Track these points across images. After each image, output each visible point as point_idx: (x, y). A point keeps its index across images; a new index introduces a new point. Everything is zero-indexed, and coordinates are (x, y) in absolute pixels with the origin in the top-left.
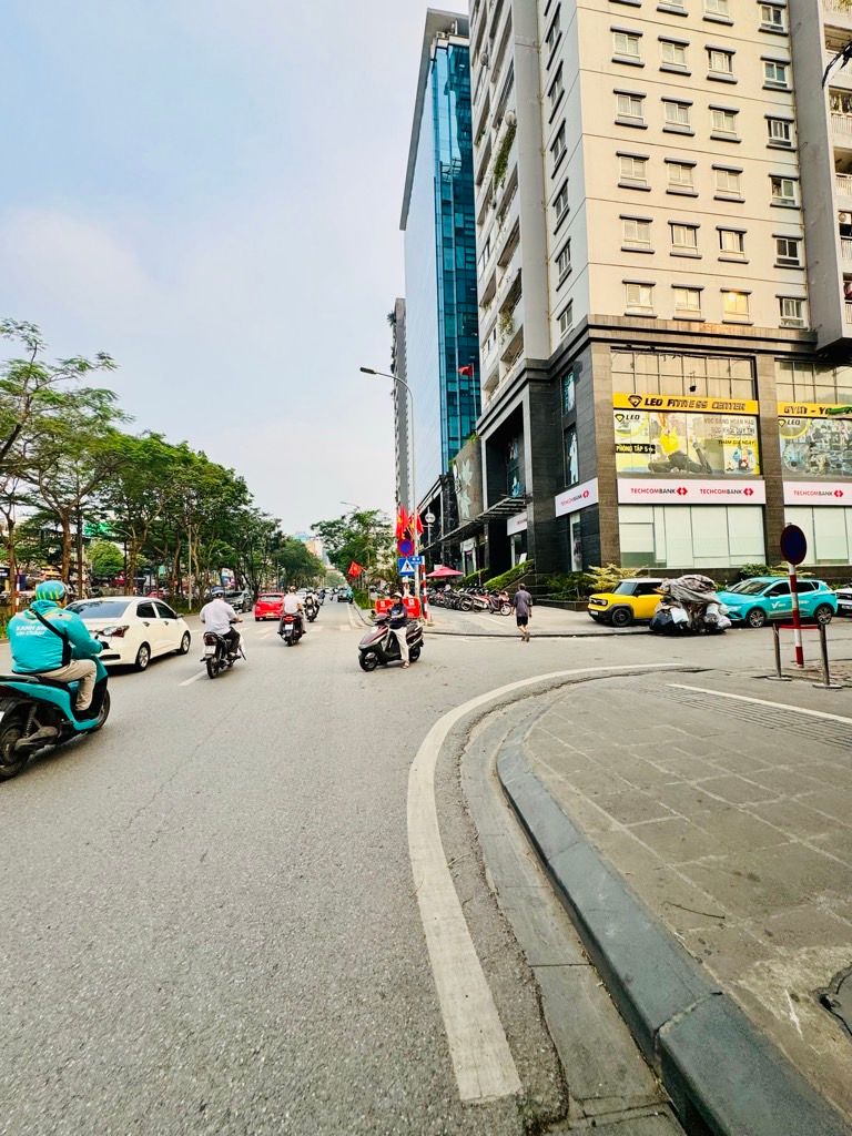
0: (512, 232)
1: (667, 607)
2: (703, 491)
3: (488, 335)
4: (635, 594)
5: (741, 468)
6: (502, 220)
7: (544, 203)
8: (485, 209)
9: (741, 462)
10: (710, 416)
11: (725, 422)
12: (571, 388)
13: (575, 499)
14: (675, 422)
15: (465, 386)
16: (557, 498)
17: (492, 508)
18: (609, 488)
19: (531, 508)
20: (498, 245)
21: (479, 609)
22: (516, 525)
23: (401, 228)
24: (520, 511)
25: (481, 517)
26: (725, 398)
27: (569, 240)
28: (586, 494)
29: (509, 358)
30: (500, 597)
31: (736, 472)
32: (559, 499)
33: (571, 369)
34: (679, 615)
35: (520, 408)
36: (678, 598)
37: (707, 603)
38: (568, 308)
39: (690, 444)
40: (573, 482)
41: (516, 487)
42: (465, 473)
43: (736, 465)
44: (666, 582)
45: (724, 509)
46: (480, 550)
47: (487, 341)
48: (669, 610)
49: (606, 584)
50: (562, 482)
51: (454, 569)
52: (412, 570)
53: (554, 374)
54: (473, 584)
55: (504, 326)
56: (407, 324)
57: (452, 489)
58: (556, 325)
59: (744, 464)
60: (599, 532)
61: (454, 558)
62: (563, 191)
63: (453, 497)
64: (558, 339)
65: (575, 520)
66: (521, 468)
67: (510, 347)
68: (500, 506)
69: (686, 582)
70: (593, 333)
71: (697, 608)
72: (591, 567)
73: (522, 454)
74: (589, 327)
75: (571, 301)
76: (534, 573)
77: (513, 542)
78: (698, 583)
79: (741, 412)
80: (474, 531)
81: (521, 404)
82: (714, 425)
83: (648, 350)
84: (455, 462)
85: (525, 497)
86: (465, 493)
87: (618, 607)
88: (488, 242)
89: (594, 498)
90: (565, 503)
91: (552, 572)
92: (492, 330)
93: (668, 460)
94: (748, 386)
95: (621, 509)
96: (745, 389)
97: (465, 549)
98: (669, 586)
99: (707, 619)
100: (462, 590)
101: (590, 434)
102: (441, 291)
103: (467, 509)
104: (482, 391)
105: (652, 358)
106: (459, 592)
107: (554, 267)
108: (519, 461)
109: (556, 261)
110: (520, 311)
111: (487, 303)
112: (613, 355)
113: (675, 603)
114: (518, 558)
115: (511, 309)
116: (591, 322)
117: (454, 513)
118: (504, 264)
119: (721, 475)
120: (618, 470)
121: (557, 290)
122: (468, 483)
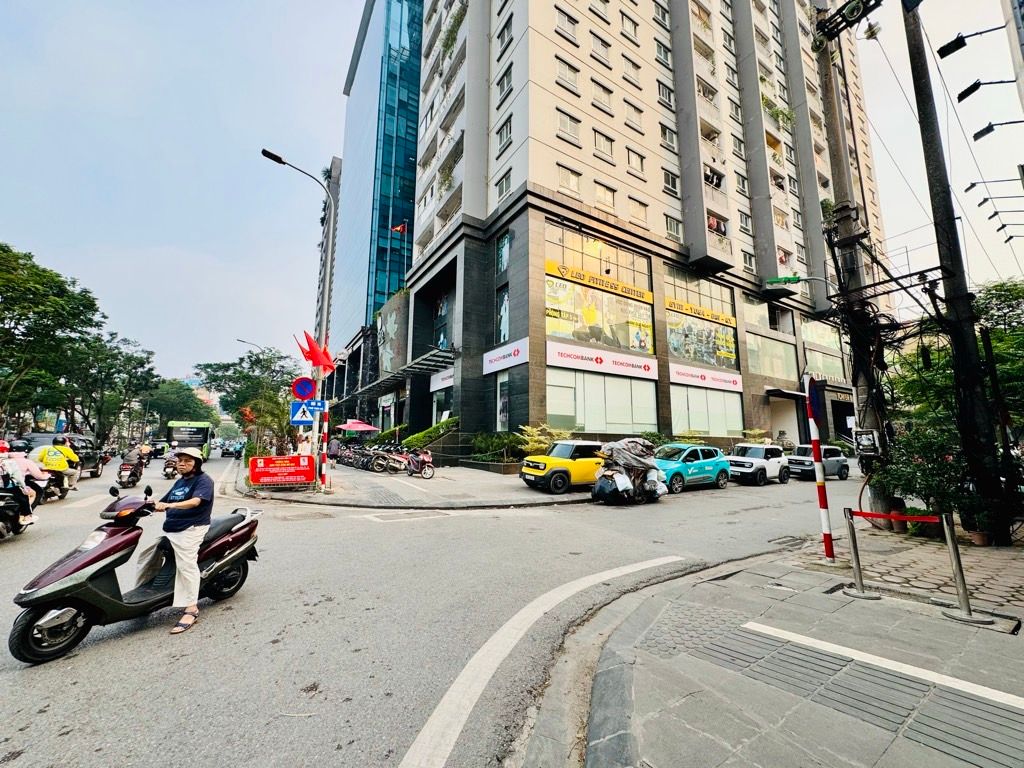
0: (457, 98)
1: (609, 473)
2: (615, 363)
3: (425, 192)
4: (573, 457)
5: (641, 347)
6: (448, 88)
7: (488, 80)
8: (431, 79)
9: (641, 341)
10: (620, 298)
11: (630, 305)
12: (505, 251)
13: (504, 357)
14: (594, 297)
15: (396, 245)
16: (485, 355)
17: (416, 361)
18: (539, 350)
19: (459, 363)
20: (442, 110)
21: (396, 470)
22: (439, 382)
23: (344, 93)
24: (445, 368)
25: (404, 370)
26: (630, 285)
27: (511, 116)
28: (517, 353)
29: (445, 215)
30: (421, 457)
31: (638, 350)
32: (487, 356)
33: (507, 232)
34: (623, 482)
35: (454, 262)
36: (621, 462)
37: (649, 468)
38: (507, 175)
39: (605, 320)
40: (502, 341)
41: (442, 344)
42: (389, 326)
43: (637, 344)
44: (606, 446)
45: (628, 381)
46: (399, 406)
47: (423, 197)
48: (612, 476)
49: (537, 445)
50: (492, 341)
51: (370, 424)
52: (309, 417)
53: (489, 234)
54: (390, 441)
55: (442, 184)
56: (341, 182)
57: (375, 342)
58: (493, 191)
59: (643, 344)
60: (528, 392)
61: (370, 413)
62: (508, 72)
63: (375, 351)
64: (495, 203)
65: (503, 379)
66: (448, 326)
67: (447, 204)
68: (425, 360)
69: (630, 445)
70: (531, 199)
71: (639, 473)
72: (521, 427)
73: (451, 311)
74: (527, 192)
75: (510, 169)
76: (457, 431)
77: (435, 399)
78: (641, 447)
79: (641, 299)
80: (395, 386)
81: (455, 258)
82: (623, 306)
83: (574, 228)
84: (380, 314)
85: (453, 350)
86: (388, 346)
87: (556, 472)
88: (432, 107)
89: (524, 357)
90: (493, 361)
91: (476, 431)
92: (429, 187)
93: (588, 331)
94: (646, 279)
95: (549, 372)
96: (643, 281)
97: (384, 404)
98: (612, 449)
99: (647, 487)
100: (376, 447)
101: (523, 294)
102: (380, 152)
103: (388, 362)
104: (414, 245)
105: (577, 237)
106: (371, 450)
107: (494, 139)
108: (448, 316)
109: (497, 133)
110: (460, 171)
111: (425, 164)
112: (547, 225)
113: (618, 468)
114: (440, 415)
115: (451, 169)
116: (530, 188)
117: (375, 367)
118: (446, 128)
119: (627, 350)
120: (548, 333)
121: (497, 159)
122: (392, 335)
